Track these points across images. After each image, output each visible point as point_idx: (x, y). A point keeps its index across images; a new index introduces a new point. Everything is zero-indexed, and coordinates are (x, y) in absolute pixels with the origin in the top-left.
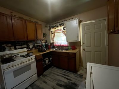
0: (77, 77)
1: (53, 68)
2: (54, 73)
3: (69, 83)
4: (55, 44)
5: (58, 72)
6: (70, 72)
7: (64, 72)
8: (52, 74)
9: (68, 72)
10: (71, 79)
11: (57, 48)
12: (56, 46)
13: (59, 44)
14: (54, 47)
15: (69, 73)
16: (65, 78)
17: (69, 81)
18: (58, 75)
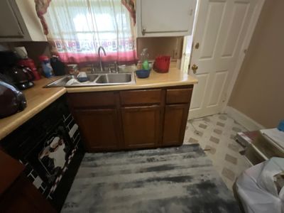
0: (194, 157)
1: (92, 159)
2: (116, 186)
3: (194, 193)
4: (62, 52)
5: (129, 172)
6: (163, 150)
7: (145, 158)
8: (112, 194)
9: (158, 150)
10: (184, 172)
11: (83, 75)
12: (72, 60)
13: (93, 52)
14: (62, 68)
15: (163, 154)
16: (169, 179)
17: (188, 184)
18: (139, 184)
